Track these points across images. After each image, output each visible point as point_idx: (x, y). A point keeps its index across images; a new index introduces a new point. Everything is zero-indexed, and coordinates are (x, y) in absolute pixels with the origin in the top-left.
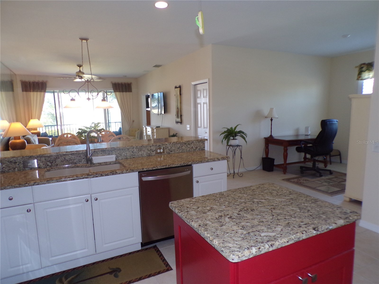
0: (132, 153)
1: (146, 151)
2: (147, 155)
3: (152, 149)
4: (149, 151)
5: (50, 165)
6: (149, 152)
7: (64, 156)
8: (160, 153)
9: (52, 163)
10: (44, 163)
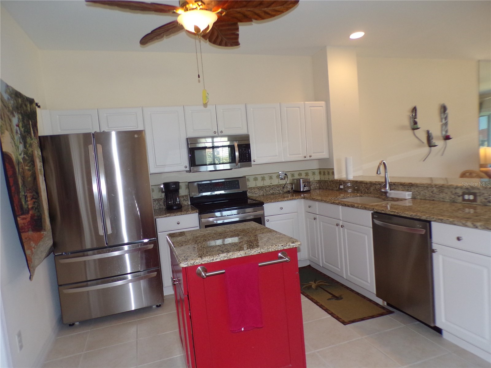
0: (431, 193)
1: (449, 193)
2: (450, 200)
3: (458, 192)
4: (453, 194)
5: (367, 191)
6: (453, 196)
7: (375, 185)
8: (469, 200)
9: (368, 190)
10: (364, 189)
